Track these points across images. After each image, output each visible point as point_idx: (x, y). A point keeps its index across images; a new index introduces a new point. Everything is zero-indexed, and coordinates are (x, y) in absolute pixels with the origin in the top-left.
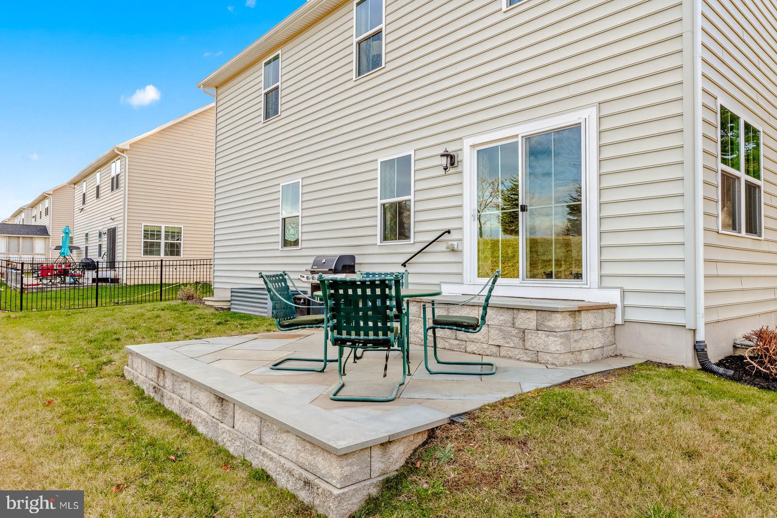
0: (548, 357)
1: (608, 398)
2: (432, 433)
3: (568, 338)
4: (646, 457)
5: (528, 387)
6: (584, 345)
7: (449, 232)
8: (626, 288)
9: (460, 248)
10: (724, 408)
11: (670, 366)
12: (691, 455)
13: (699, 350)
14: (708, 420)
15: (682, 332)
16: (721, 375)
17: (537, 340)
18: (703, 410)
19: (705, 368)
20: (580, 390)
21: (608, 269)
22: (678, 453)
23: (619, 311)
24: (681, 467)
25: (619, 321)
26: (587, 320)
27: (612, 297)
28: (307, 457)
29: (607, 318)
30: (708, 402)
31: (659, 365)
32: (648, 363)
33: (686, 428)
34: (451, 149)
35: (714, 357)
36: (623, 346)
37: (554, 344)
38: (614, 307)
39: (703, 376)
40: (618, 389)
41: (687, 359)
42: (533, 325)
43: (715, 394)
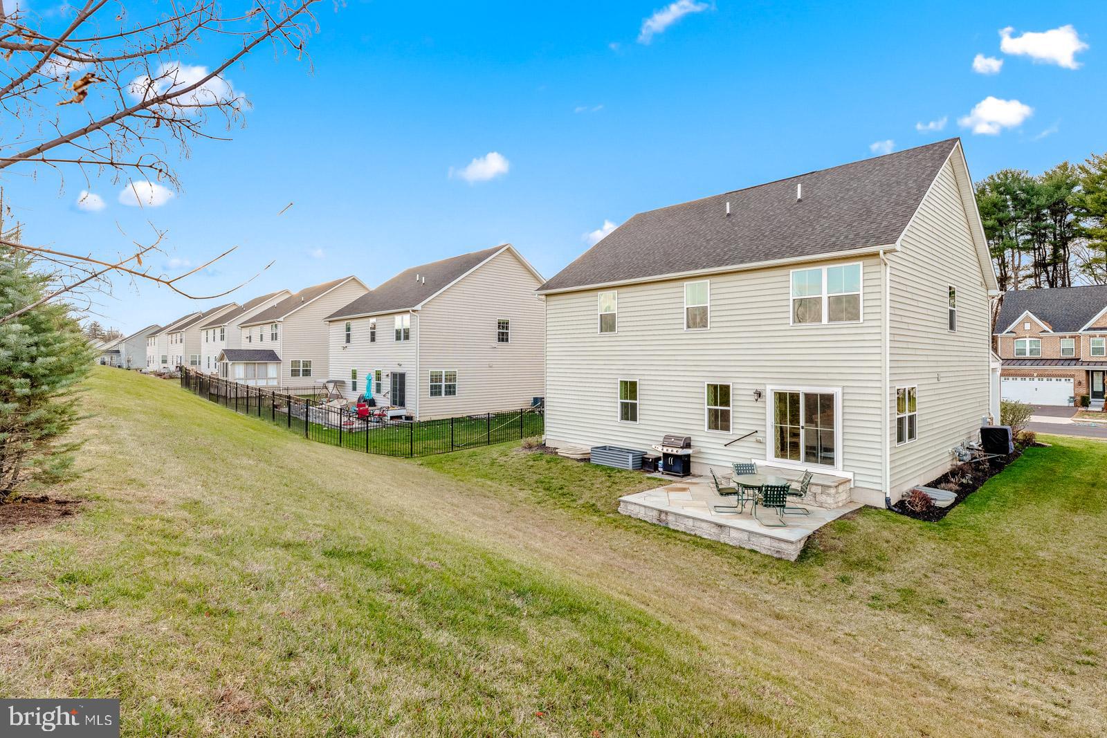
0: (826, 505)
1: (858, 523)
2: (809, 537)
3: (834, 497)
4: (875, 543)
5: (829, 520)
6: (840, 499)
7: (757, 432)
8: (856, 472)
9: (764, 441)
10: (897, 527)
11: (876, 508)
12: (887, 542)
13: (888, 501)
14: (891, 530)
15: (880, 493)
16: (896, 512)
17: (823, 498)
18: (890, 527)
19: (889, 509)
20: (846, 520)
21: (847, 463)
22: (884, 542)
23: (852, 482)
24: (885, 545)
25: (852, 486)
26: (841, 488)
27: (849, 475)
28: (776, 544)
29: (848, 486)
30: (892, 525)
31: (871, 507)
32: (866, 506)
33: (886, 534)
34: (759, 388)
35: (893, 503)
36: (855, 498)
37: (830, 500)
38: (850, 480)
39: (889, 513)
40: (860, 520)
41: (883, 505)
42: (820, 491)
43: (895, 521)
